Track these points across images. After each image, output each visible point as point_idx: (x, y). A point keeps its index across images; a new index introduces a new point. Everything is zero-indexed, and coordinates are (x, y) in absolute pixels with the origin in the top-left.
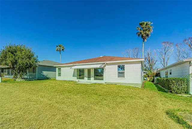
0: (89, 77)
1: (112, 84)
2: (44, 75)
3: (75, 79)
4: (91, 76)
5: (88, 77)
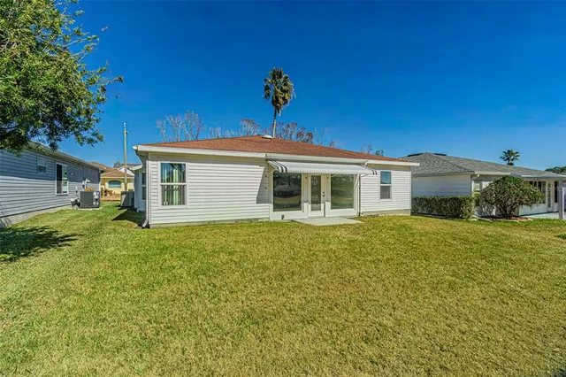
0: (316, 202)
3: (267, 212)
4: (322, 199)
5: (313, 202)
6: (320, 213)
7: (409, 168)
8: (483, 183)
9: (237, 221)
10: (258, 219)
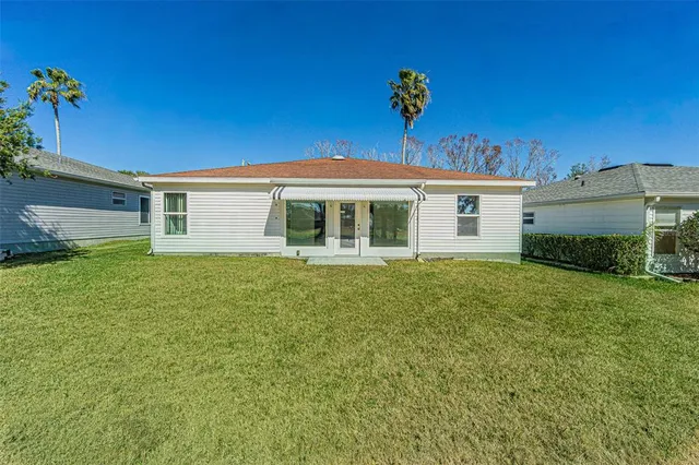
0: (347, 236)
1: (439, 259)
2: (37, 231)
3: (278, 246)
4: (357, 233)
5: (343, 237)
6: (354, 251)
7: (517, 190)
8: (682, 212)
9: (241, 254)
10: (265, 254)
